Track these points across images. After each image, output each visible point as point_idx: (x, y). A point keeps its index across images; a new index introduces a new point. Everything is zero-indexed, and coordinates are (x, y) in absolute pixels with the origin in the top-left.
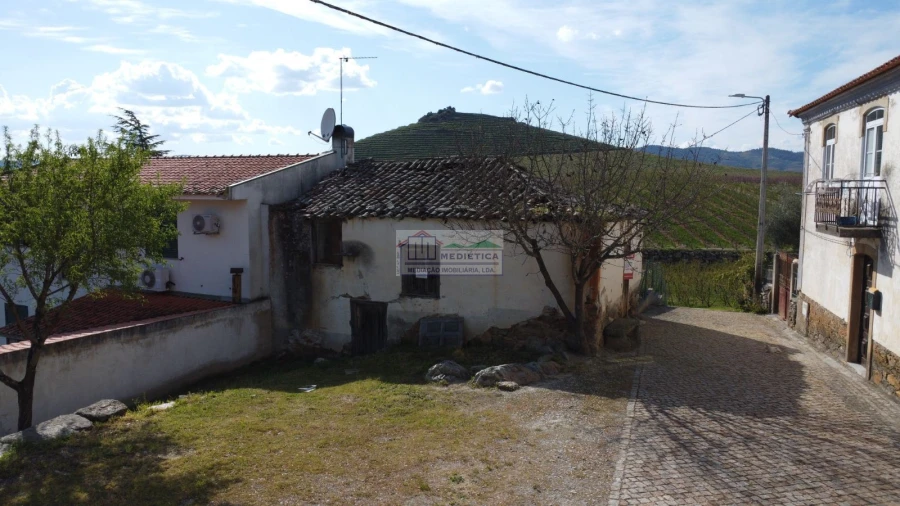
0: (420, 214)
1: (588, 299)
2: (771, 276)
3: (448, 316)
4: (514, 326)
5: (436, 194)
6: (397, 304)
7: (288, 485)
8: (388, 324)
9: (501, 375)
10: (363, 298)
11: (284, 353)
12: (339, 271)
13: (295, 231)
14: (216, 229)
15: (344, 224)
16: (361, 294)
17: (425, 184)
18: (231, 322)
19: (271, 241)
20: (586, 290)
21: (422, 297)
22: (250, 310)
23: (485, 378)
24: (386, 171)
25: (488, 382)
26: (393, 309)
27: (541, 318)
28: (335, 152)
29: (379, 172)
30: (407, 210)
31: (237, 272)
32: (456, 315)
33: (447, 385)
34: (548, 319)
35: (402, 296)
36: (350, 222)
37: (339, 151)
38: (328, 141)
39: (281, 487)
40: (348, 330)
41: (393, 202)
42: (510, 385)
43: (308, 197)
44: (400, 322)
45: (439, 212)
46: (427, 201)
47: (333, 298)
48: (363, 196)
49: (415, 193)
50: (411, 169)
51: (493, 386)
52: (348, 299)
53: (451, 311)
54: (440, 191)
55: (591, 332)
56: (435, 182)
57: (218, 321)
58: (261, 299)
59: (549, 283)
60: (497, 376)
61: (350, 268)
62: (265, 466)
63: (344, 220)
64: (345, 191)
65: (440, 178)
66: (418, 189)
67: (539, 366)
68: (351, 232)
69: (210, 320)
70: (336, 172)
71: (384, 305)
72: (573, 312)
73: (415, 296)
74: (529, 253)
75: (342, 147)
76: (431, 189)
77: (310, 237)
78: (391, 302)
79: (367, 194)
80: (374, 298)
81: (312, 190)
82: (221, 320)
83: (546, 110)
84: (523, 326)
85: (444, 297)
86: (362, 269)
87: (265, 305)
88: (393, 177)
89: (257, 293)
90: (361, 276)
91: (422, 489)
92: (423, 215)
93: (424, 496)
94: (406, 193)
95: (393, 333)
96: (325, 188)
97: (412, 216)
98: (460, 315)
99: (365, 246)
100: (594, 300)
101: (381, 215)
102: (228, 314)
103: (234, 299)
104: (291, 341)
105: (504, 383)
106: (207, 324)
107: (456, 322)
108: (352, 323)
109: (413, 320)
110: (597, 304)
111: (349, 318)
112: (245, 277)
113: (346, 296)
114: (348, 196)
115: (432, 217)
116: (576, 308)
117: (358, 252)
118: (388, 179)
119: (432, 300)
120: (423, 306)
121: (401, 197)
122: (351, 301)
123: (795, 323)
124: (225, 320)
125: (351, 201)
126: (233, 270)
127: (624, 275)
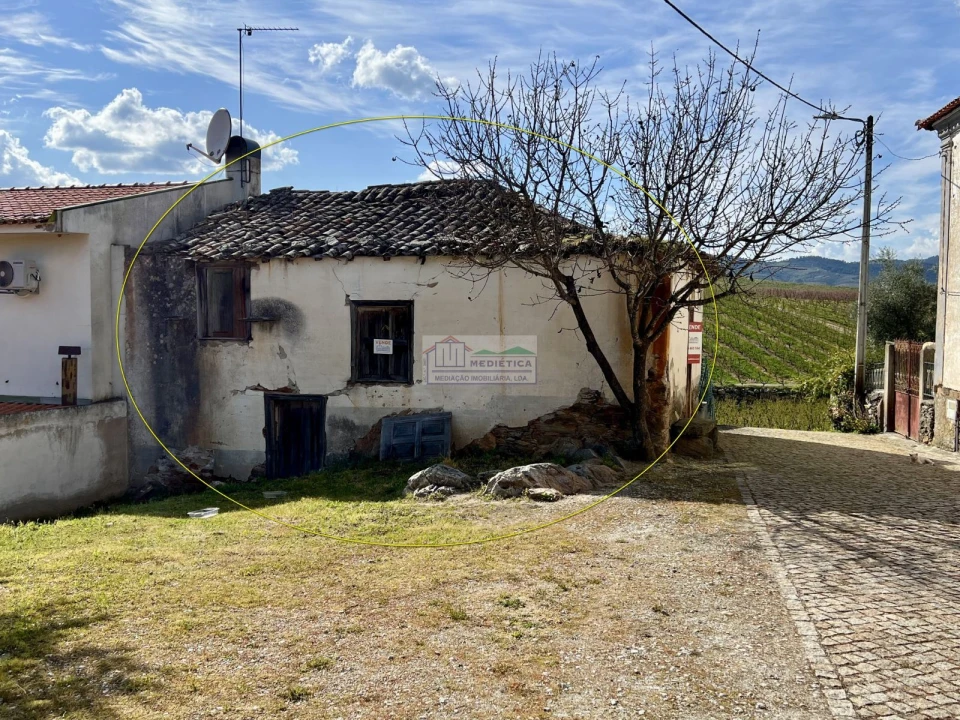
0: (382, 250)
1: (651, 374)
2: (882, 378)
3: (425, 413)
4: (532, 423)
5: (401, 228)
6: (343, 396)
7: (199, 624)
8: (327, 428)
9: (531, 479)
10: (285, 389)
11: (149, 488)
12: (246, 347)
13: (171, 285)
14: (34, 284)
15: (253, 272)
16: (284, 384)
17: (381, 216)
18: (60, 433)
19: (129, 305)
20: (650, 359)
21: (385, 384)
22: (92, 416)
23: (504, 485)
24: (316, 203)
25: (510, 489)
26: (338, 406)
27: (576, 408)
28: (230, 179)
29: (305, 204)
30: (360, 246)
31: (70, 352)
32: (440, 409)
33: (442, 500)
34: (589, 407)
35: (351, 383)
36: (264, 268)
37: (237, 176)
38: (219, 161)
39: (187, 628)
40: (260, 444)
41: (336, 237)
42: (548, 493)
43: (190, 236)
44: (347, 425)
45: (411, 247)
46: (390, 236)
47: (235, 392)
48: (282, 233)
49: (368, 226)
50: (356, 201)
51: (519, 495)
52: (262, 394)
53: (431, 404)
54: (407, 223)
55: (656, 426)
56: (398, 213)
57: (38, 429)
58: (110, 400)
59: (593, 346)
60: (526, 480)
61: (264, 342)
62: (149, 602)
63: (255, 265)
64: (253, 227)
65: (404, 208)
66: (372, 223)
67: (586, 470)
68: (266, 283)
69: (23, 427)
70: (232, 206)
71: (320, 400)
72: (630, 393)
73: (373, 383)
74: (562, 296)
75: (243, 170)
76: (393, 222)
77: (196, 293)
78: (332, 394)
79: (288, 231)
80: (305, 389)
81: (197, 226)
82: (44, 427)
83: (587, 72)
84: (549, 422)
85: (420, 381)
86: (284, 342)
87: (118, 410)
88: (328, 210)
89: (104, 391)
90: (282, 354)
91: (455, 618)
92: (386, 252)
93: (462, 628)
94: (354, 228)
95: (336, 443)
96: (217, 223)
97: (369, 254)
98: (447, 408)
99: (289, 307)
100: (660, 376)
101: (318, 253)
102: (55, 420)
103: (64, 397)
104: (161, 468)
105: (538, 491)
106: (18, 433)
107: (441, 422)
108: (267, 432)
109: (371, 422)
110: (665, 381)
111: (262, 425)
112: (83, 363)
113: (257, 388)
114: (259, 234)
115: (401, 254)
116: (635, 385)
117: (277, 316)
118: (320, 213)
119: (401, 388)
120: (387, 398)
121: (345, 232)
122: (265, 396)
123: (932, 435)
124: (50, 428)
125: (265, 239)
126: (63, 350)
127: (689, 356)
